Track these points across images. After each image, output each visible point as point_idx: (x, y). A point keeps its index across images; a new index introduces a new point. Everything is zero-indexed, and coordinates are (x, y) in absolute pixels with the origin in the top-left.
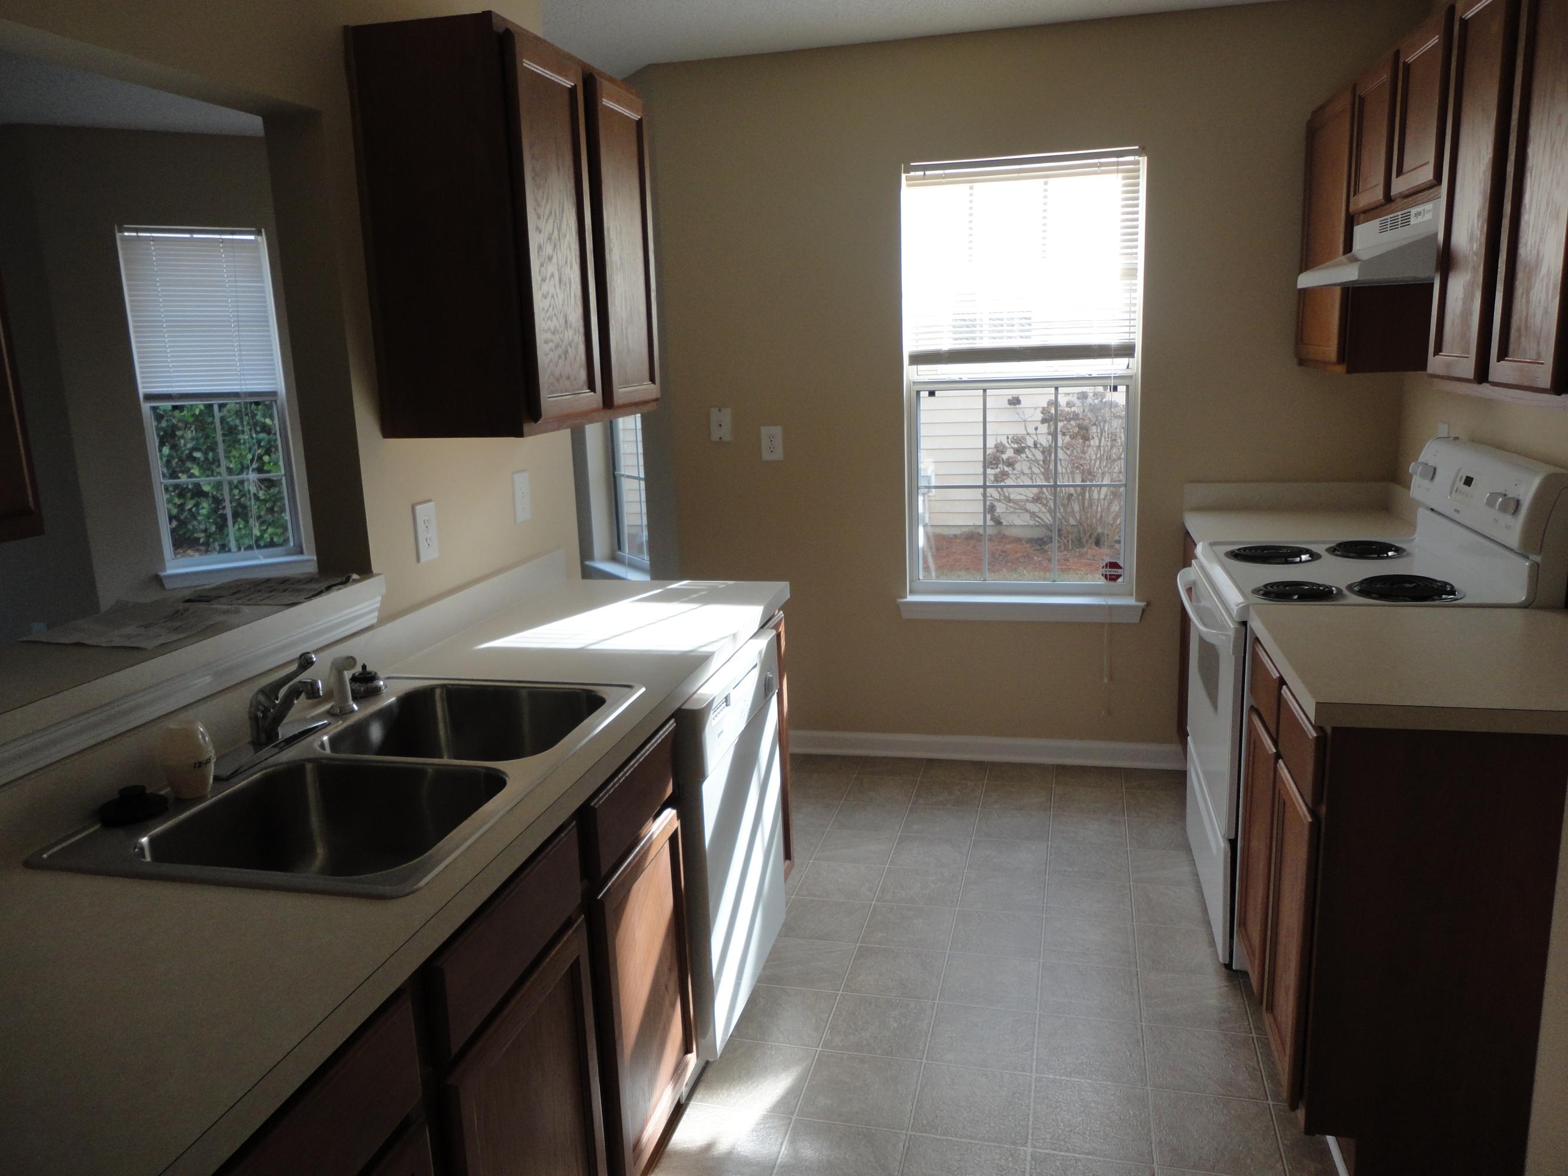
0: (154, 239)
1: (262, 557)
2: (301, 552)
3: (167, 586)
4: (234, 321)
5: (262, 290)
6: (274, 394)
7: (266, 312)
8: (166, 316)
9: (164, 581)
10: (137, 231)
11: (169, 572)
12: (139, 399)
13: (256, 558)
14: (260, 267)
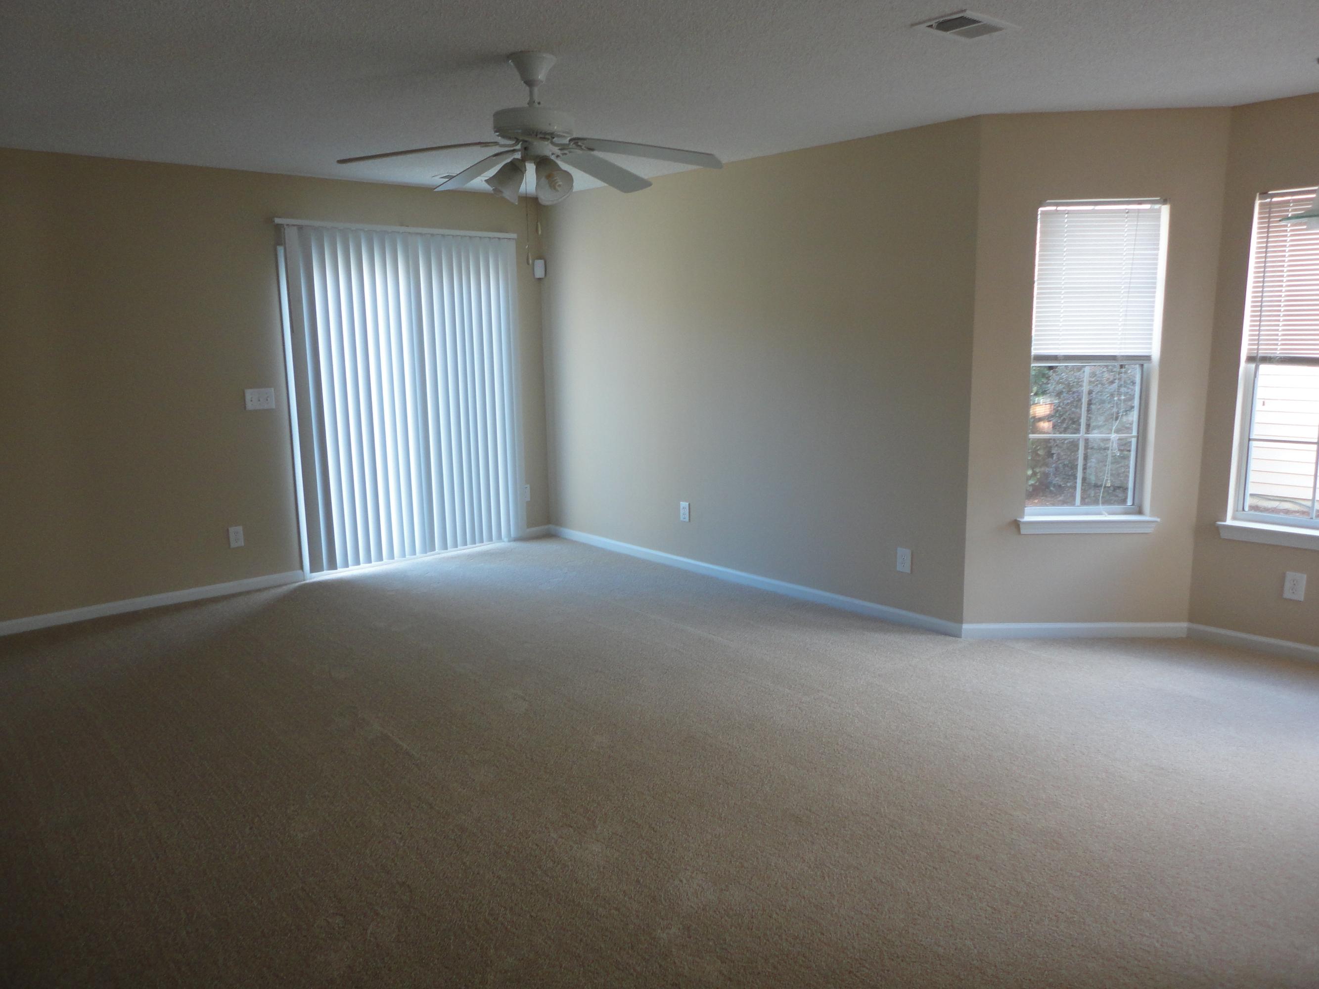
0: (1068, 212)
1: (1106, 514)
2: (1140, 512)
3: (1023, 531)
4: (1125, 288)
5: (1156, 257)
6: (1148, 358)
7: (1155, 278)
8: (1066, 283)
9: (1021, 526)
10: (1057, 205)
11: (1027, 518)
12: (1031, 358)
13: (1100, 514)
14: (1158, 236)
